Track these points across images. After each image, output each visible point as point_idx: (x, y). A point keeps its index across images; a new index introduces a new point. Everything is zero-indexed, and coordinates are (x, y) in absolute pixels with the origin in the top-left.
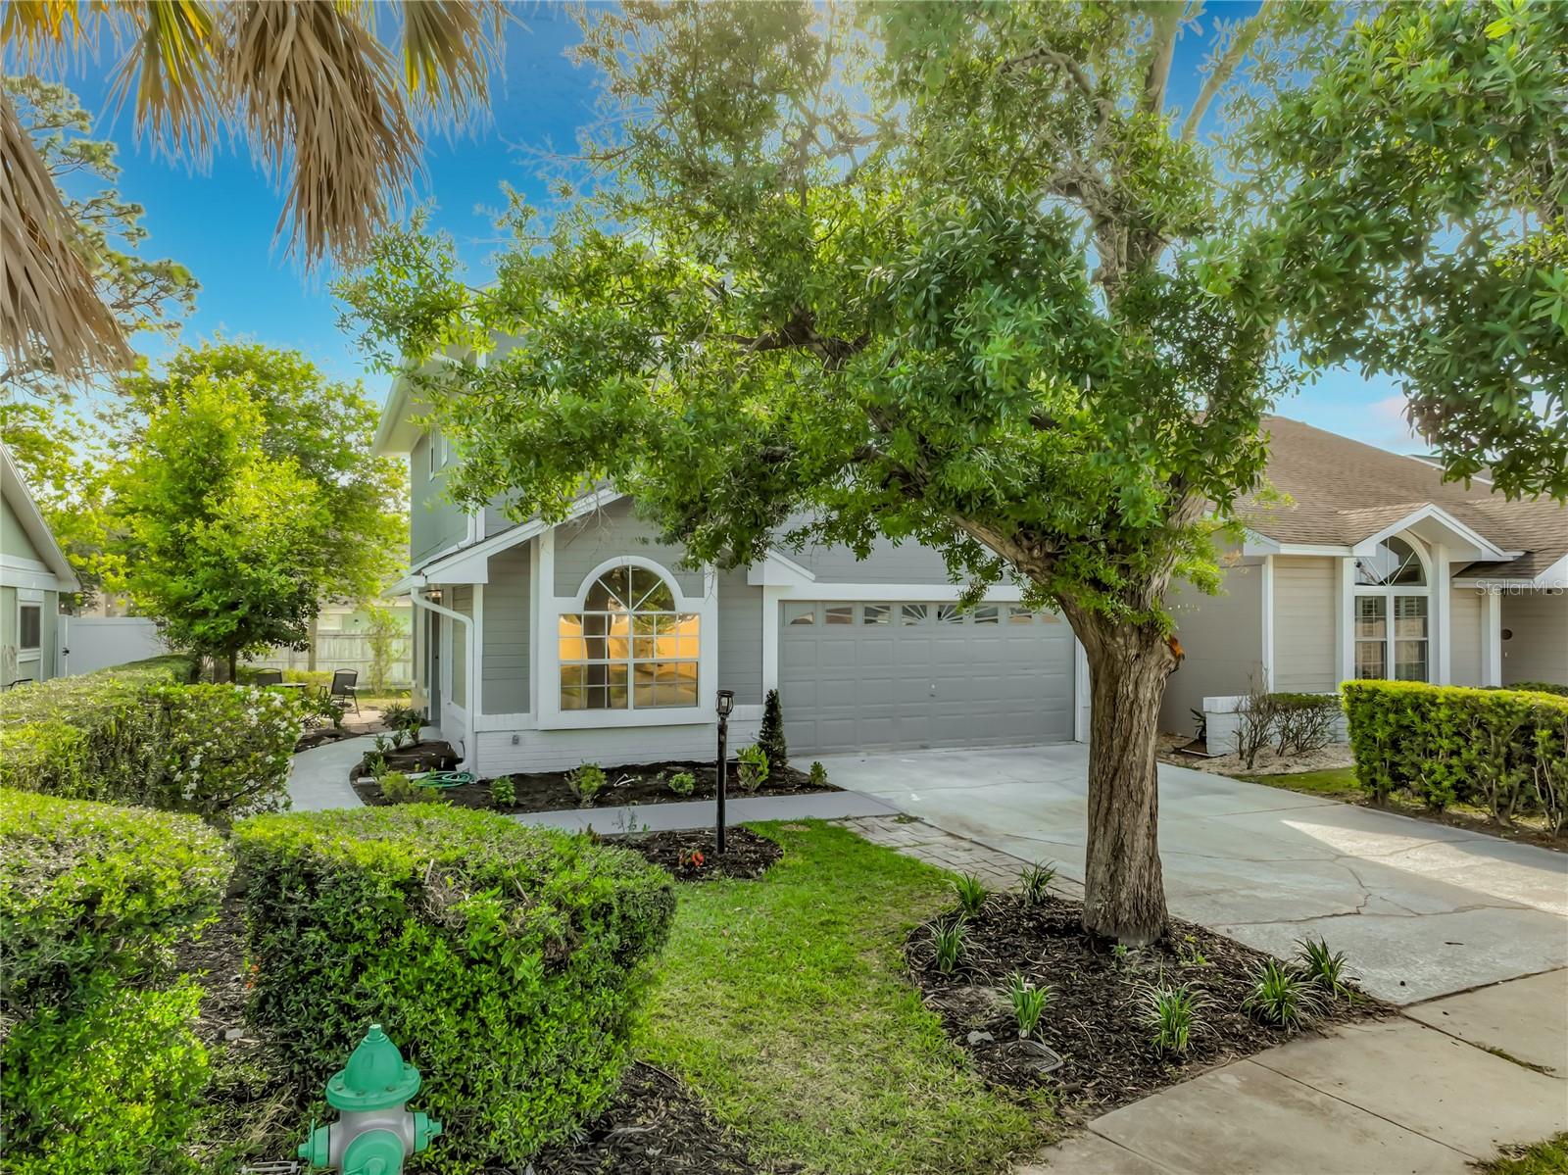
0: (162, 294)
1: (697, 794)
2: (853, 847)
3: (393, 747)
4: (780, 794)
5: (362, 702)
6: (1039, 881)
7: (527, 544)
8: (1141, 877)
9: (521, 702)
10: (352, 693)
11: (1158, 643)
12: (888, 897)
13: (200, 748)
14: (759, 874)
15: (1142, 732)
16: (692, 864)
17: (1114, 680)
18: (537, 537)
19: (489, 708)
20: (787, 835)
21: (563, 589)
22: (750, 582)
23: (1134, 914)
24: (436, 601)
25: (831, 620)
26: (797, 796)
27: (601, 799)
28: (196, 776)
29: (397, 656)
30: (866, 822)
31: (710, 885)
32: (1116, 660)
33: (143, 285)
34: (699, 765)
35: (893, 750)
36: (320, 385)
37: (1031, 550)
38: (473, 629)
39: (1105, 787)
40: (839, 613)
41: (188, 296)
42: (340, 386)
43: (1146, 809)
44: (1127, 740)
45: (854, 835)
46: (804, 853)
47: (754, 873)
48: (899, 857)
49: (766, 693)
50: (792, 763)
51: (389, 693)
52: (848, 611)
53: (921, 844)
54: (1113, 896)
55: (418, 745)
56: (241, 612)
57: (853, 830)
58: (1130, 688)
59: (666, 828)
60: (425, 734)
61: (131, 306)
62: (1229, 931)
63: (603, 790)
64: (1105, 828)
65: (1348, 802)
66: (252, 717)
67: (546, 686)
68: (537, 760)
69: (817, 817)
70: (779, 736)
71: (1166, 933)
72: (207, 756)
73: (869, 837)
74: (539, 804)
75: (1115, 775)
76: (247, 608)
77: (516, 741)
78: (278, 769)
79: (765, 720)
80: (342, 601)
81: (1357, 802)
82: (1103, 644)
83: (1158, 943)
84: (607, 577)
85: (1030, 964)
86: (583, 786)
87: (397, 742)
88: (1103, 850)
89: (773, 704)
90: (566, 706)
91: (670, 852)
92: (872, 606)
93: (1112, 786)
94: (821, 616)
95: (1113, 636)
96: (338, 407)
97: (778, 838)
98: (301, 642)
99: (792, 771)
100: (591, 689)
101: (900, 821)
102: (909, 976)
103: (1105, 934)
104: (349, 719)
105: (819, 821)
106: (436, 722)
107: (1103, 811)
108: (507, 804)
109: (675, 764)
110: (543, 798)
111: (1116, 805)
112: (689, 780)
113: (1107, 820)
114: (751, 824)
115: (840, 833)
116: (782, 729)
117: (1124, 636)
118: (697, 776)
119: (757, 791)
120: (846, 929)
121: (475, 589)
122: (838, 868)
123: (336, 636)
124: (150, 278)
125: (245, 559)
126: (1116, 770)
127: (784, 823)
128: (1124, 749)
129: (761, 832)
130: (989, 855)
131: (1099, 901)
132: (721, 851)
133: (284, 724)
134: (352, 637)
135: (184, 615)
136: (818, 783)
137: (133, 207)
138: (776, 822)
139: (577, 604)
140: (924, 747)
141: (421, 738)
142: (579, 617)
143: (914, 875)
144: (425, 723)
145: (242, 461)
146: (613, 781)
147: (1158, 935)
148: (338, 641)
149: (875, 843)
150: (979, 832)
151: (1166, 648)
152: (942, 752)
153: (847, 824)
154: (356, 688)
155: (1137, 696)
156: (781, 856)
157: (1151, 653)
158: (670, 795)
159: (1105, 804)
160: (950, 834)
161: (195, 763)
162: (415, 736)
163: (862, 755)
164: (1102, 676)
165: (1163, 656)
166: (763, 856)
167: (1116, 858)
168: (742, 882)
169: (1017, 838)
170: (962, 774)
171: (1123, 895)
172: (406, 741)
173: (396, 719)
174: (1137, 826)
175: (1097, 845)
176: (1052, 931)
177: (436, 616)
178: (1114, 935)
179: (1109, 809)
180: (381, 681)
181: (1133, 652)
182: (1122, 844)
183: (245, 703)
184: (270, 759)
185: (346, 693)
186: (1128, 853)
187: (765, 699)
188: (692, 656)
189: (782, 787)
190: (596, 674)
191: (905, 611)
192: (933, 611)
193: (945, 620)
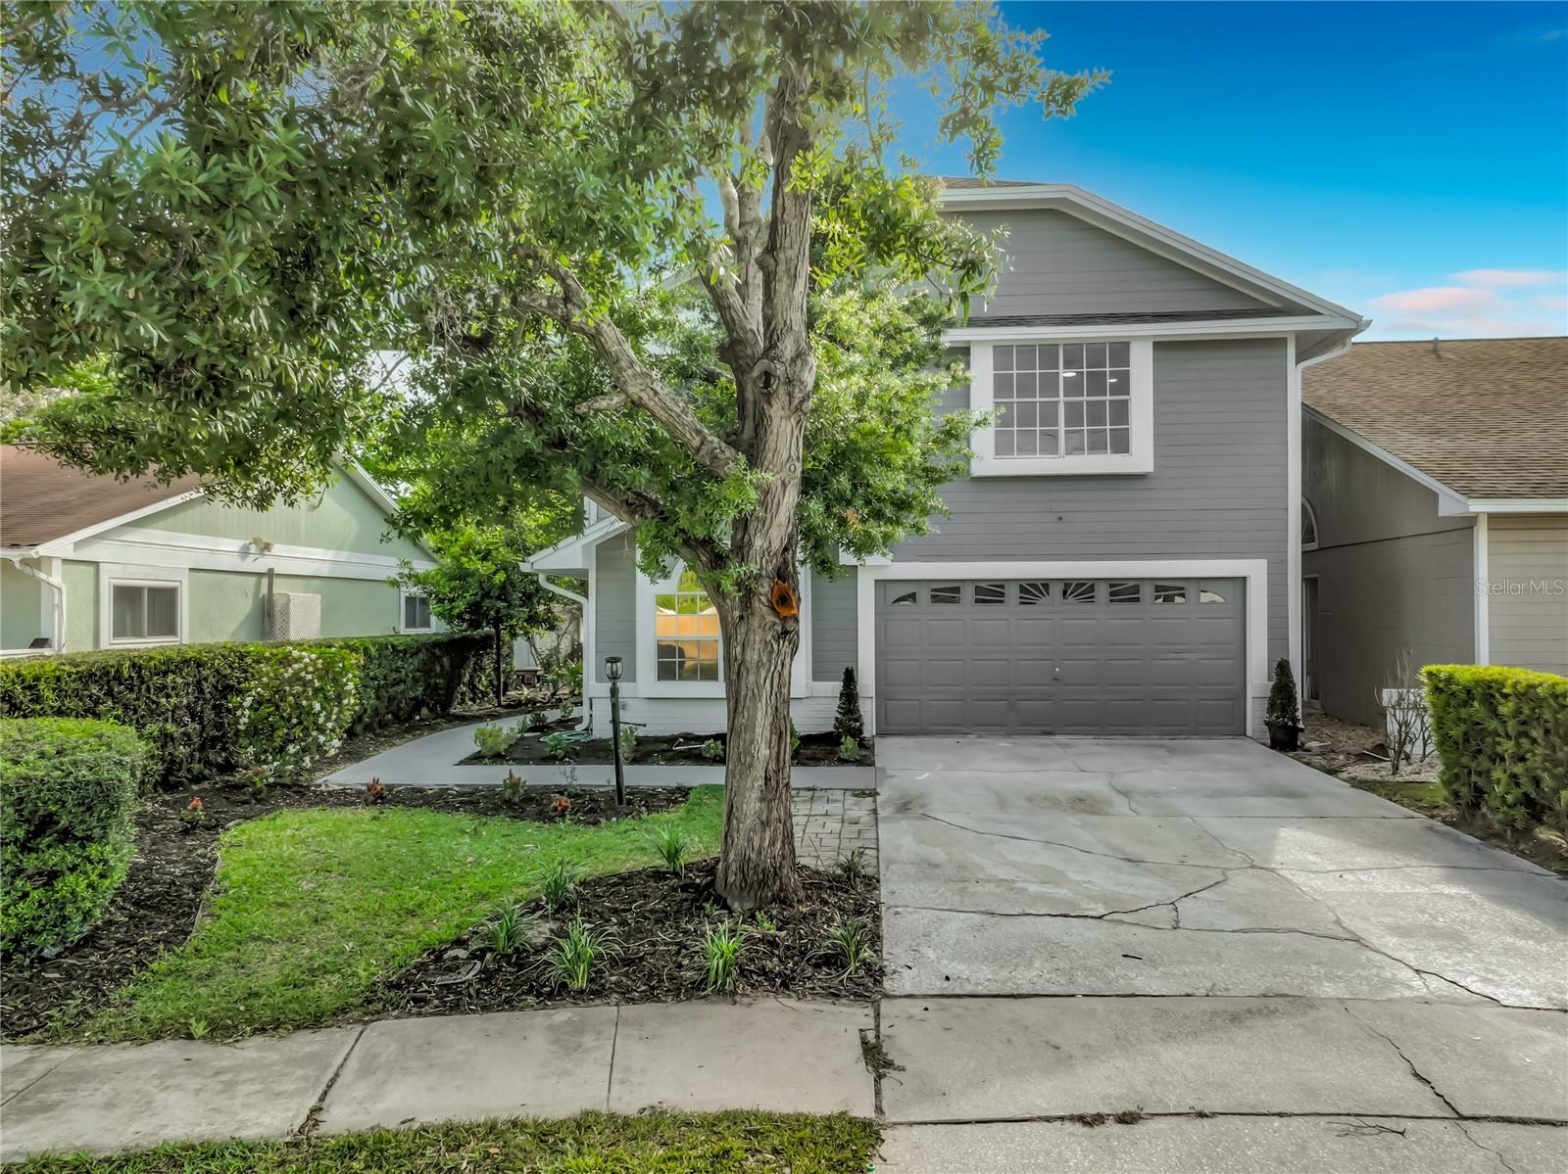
8: (750, 840)
11: (756, 604)
15: (750, 693)
16: (556, 810)
25: (935, 599)
35: (1008, 735)
38: (588, 608)
40: (945, 592)
52: (957, 590)
53: (826, 814)
58: (738, 649)
65: (1433, 817)
79: (842, 695)
81: (1444, 818)
89: (848, 680)
90: (662, 678)
92: (984, 585)
94: (925, 595)
101: (860, 794)
121: (590, 573)
132: (620, 803)
139: (670, 585)
140: (1045, 733)
142: (673, 597)
146: (673, 745)
155: (743, 660)
157: (752, 614)
160: (875, 809)
165: (764, 618)
169: (926, 817)
171: (732, 856)
174: (746, 789)
181: (738, 614)
182: (732, 806)
186: (737, 814)
191: (1023, 589)
192: (1056, 590)
193: (1071, 599)
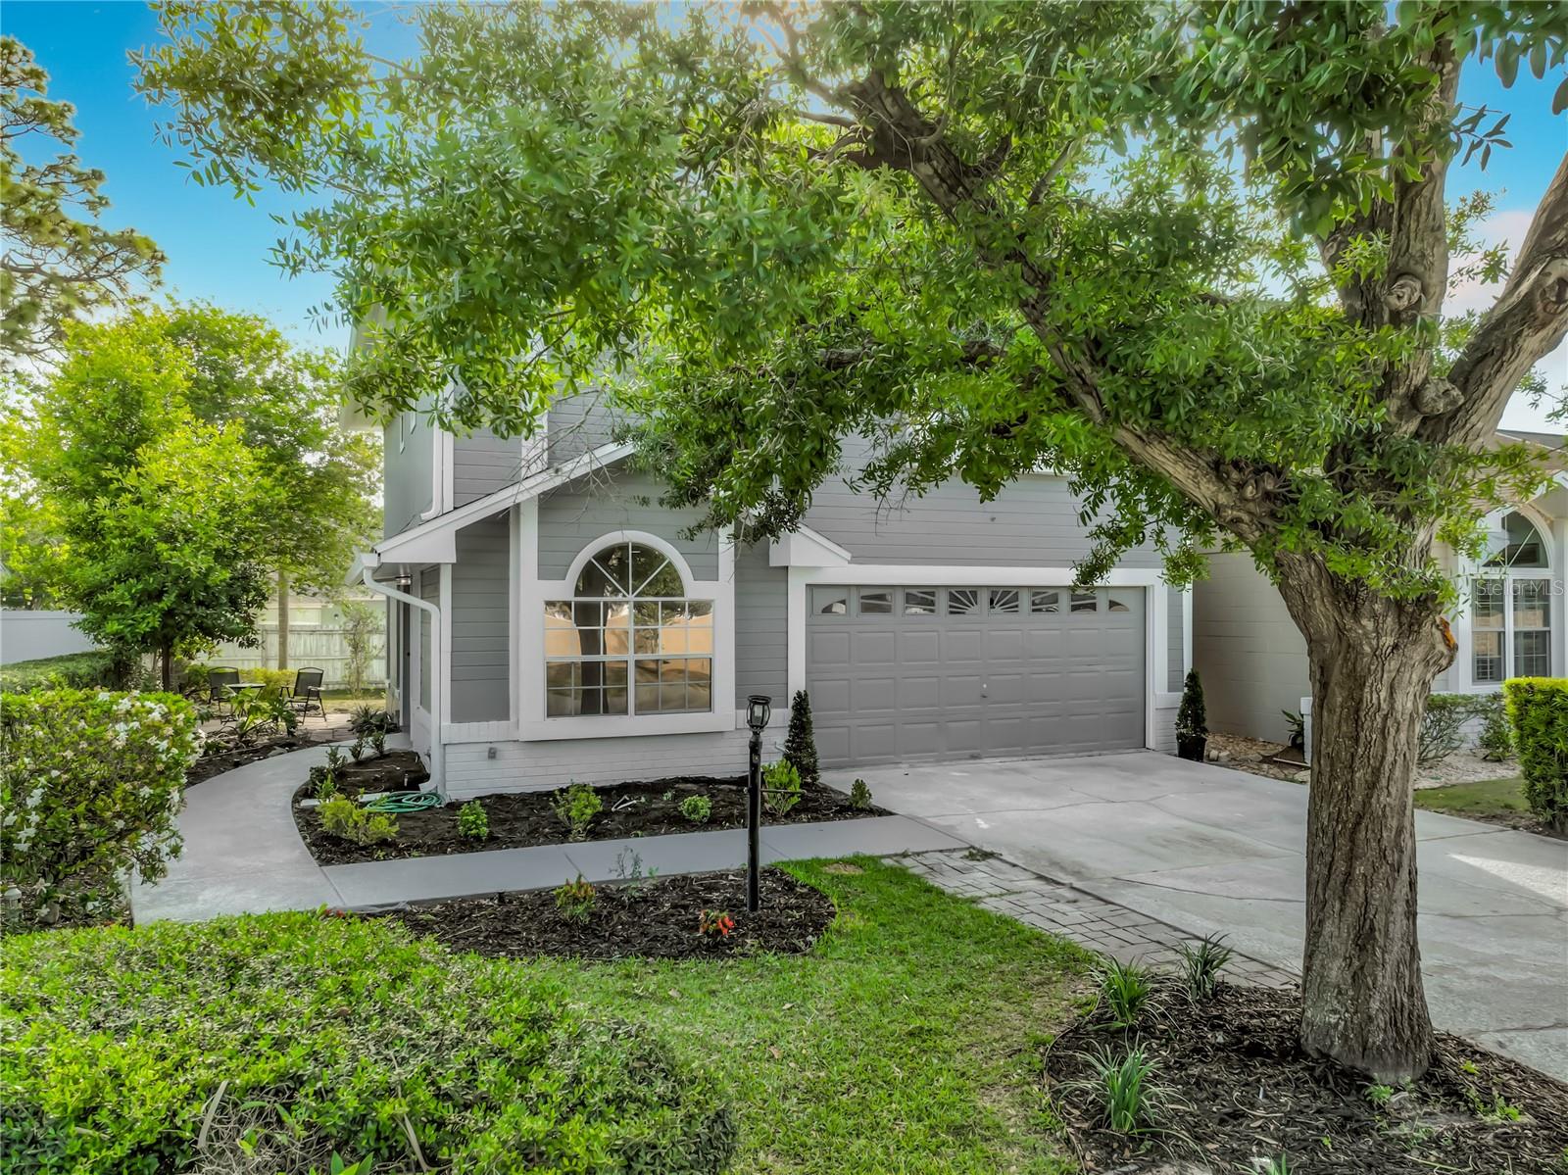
0: (126, 267)
1: (714, 822)
2: (924, 899)
3: (351, 759)
4: (817, 819)
5: (328, 704)
6: (1207, 963)
7: (506, 513)
8: (1399, 977)
9: (498, 706)
10: (317, 694)
11: (1426, 628)
12: (991, 984)
13: (43, 780)
14: (808, 944)
16: (718, 932)
17: (1357, 682)
18: (517, 506)
19: (458, 715)
20: (837, 879)
21: (549, 569)
22: (773, 563)
23: (1392, 1034)
24: (407, 589)
25: (867, 609)
26: (837, 823)
27: (596, 831)
28: (35, 818)
29: (375, 652)
30: (932, 859)
31: (746, 965)
32: (1360, 654)
33: (104, 258)
34: (713, 781)
35: (939, 761)
36: (285, 355)
37: (1241, 486)
38: (439, 619)
39: (1341, 841)
40: (875, 600)
41: (155, 270)
42: (307, 356)
43: (1404, 875)
44: (1377, 772)
45: (917, 878)
46: (862, 908)
47: (801, 944)
48: (983, 912)
49: (792, 694)
50: (826, 778)
51: (366, 692)
52: (886, 597)
53: (1010, 892)
54: (1359, 1005)
55: (383, 756)
56: (167, 602)
57: (917, 871)
58: (1383, 694)
59: (678, 870)
60: (391, 742)
61: (94, 279)
62: (1501, 1045)
63: (597, 818)
64: (1343, 903)
65: (1515, 828)
66: (120, 734)
67: (529, 688)
68: (519, 776)
69: (868, 853)
70: (810, 745)
71: (1436, 1061)
72: (55, 789)
73: (936, 882)
74: (517, 837)
75: (1358, 824)
76: (173, 597)
77: (492, 755)
78: (160, 804)
79: (791, 727)
80: (310, 593)
81: (1527, 828)
82: (1341, 630)
83: (1428, 1077)
84: (604, 557)
85: (1244, 1115)
86: (573, 813)
87: (356, 753)
88: (1338, 933)
89: (801, 705)
90: (554, 711)
91: (685, 907)
92: (914, 591)
93: (1352, 840)
94: (855, 603)
95: (1356, 615)
96: (306, 380)
97: (823, 885)
98: (246, 636)
99: (825, 789)
100: (584, 691)
101: (971, 857)
102: (1068, 1141)
103: (1348, 1063)
104: (311, 724)
105: (871, 858)
106: (407, 728)
107: (1337, 879)
108: (478, 838)
109: (685, 780)
110: (523, 827)
111: (1360, 870)
112: (704, 804)
113: (1345, 892)
114: (788, 864)
115: (899, 876)
116: (814, 738)
117: (1374, 616)
118: (712, 796)
119: (787, 815)
120: (947, 1043)
121: (442, 568)
122: (912, 934)
123: (313, 632)
124: (111, 249)
125: (170, 538)
126: (1360, 817)
127: (827, 863)
128: (1372, 786)
129: (800, 875)
130: (1103, 910)
131: (1335, 1011)
132: (754, 908)
133: (164, 744)
134: (330, 633)
135: (97, 607)
136: (860, 805)
137: (94, 172)
138: (818, 861)
139: (564, 589)
140: (974, 757)
141: (387, 747)
142: (568, 604)
143: (1018, 945)
144: (394, 729)
145: (169, 425)
146: (610, 803)
147: (1425, 1064)
148: (314, 637)
149: (949, 891)
150: (1077, 874)
151: (1438, 634)
152: (995, 763)
153: (907, 862)
154: (322, 689)
155: (1392, 708)
156: (832, 915)
157: (1415, 642)
158: (680, 822)
159: (1341, 867)
160: (1040, 877)
161: (35, 798)
162: (379, 746)
163: (904, 768)
164: (1336, 676)
165: (1433, 647)
166: (809, 914)
167: (1362, 949)
168: (788, 959)
169: (1130, 883)
170: (1029, 791)
171: (1375, 1005)
172: (368, 752)
173: (366, 725)
174: (1392, 901)
175: (1329, 927)
176: (1255, 1050)
177: (407, 607)
178: (1360, 1064)
179: (1349, 874)
180: (358, 680)
181: (1388, 641)
182: (1372, 929)
183: (109, 715)
184: (146, 791)
185: (309, 694)
186: (1381, 941)
187: (791, 702)
188: (703, 651)
189: (816, 810)
190: (590, 672)
191: (953, 598)
192: (984, 598)
193: (998, 609)
